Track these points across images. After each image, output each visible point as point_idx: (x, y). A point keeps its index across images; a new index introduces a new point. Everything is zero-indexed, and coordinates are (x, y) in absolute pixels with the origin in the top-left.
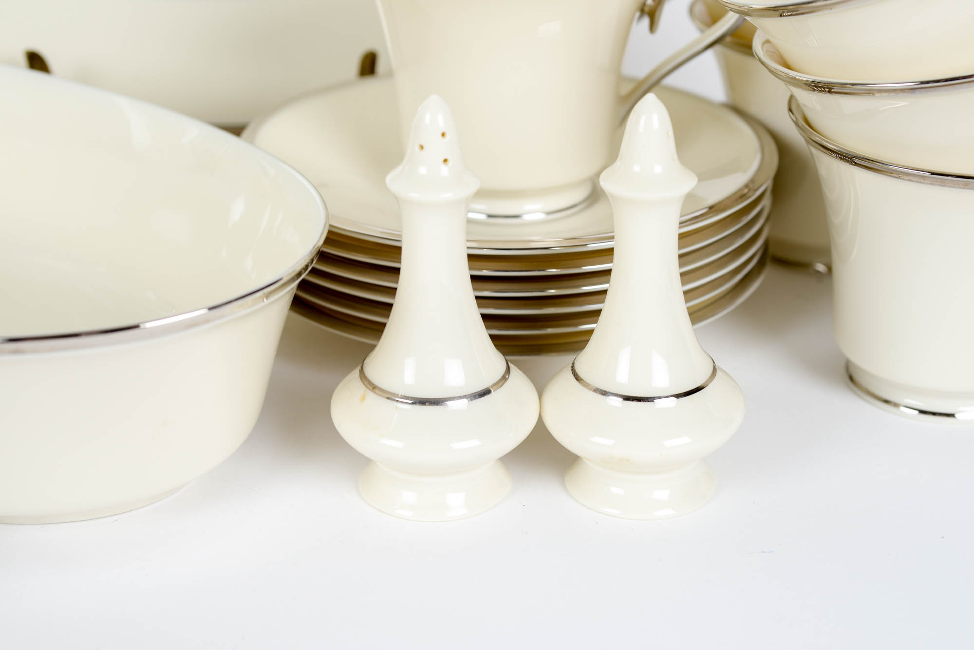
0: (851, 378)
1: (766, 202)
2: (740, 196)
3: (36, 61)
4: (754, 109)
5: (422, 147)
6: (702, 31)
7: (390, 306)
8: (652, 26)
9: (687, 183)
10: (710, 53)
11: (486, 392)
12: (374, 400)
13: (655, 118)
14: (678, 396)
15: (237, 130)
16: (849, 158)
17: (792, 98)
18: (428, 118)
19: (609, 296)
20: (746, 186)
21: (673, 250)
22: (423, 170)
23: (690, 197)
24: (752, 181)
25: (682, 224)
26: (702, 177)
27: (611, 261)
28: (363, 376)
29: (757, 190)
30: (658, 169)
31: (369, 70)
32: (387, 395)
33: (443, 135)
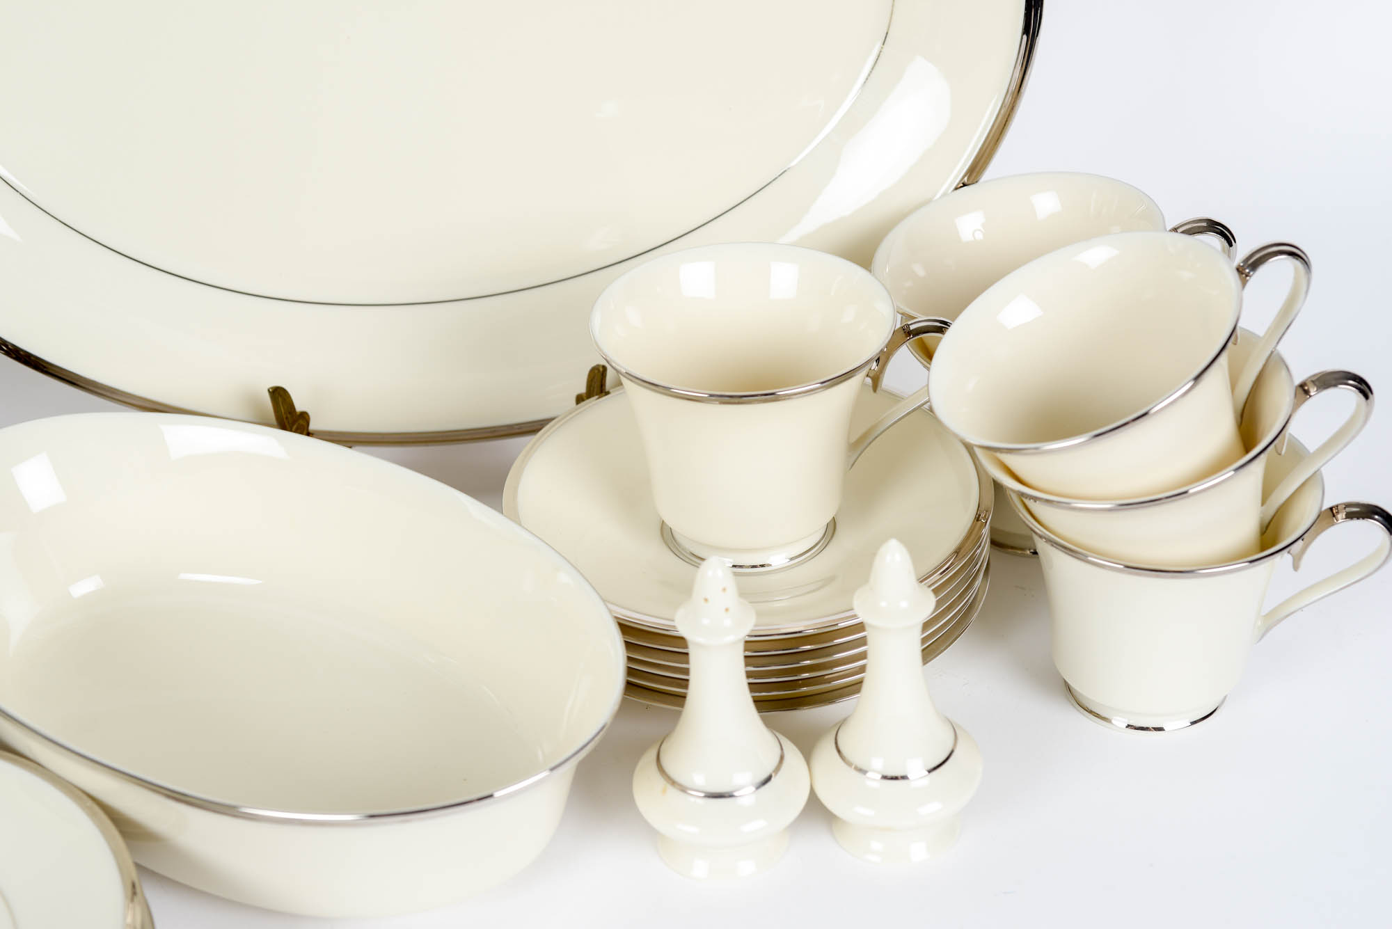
5: (707, 600)
13: (898, 556)
18: (710, 573)
31: (597, 389)
32: (683, 789)
33: (724, 590)
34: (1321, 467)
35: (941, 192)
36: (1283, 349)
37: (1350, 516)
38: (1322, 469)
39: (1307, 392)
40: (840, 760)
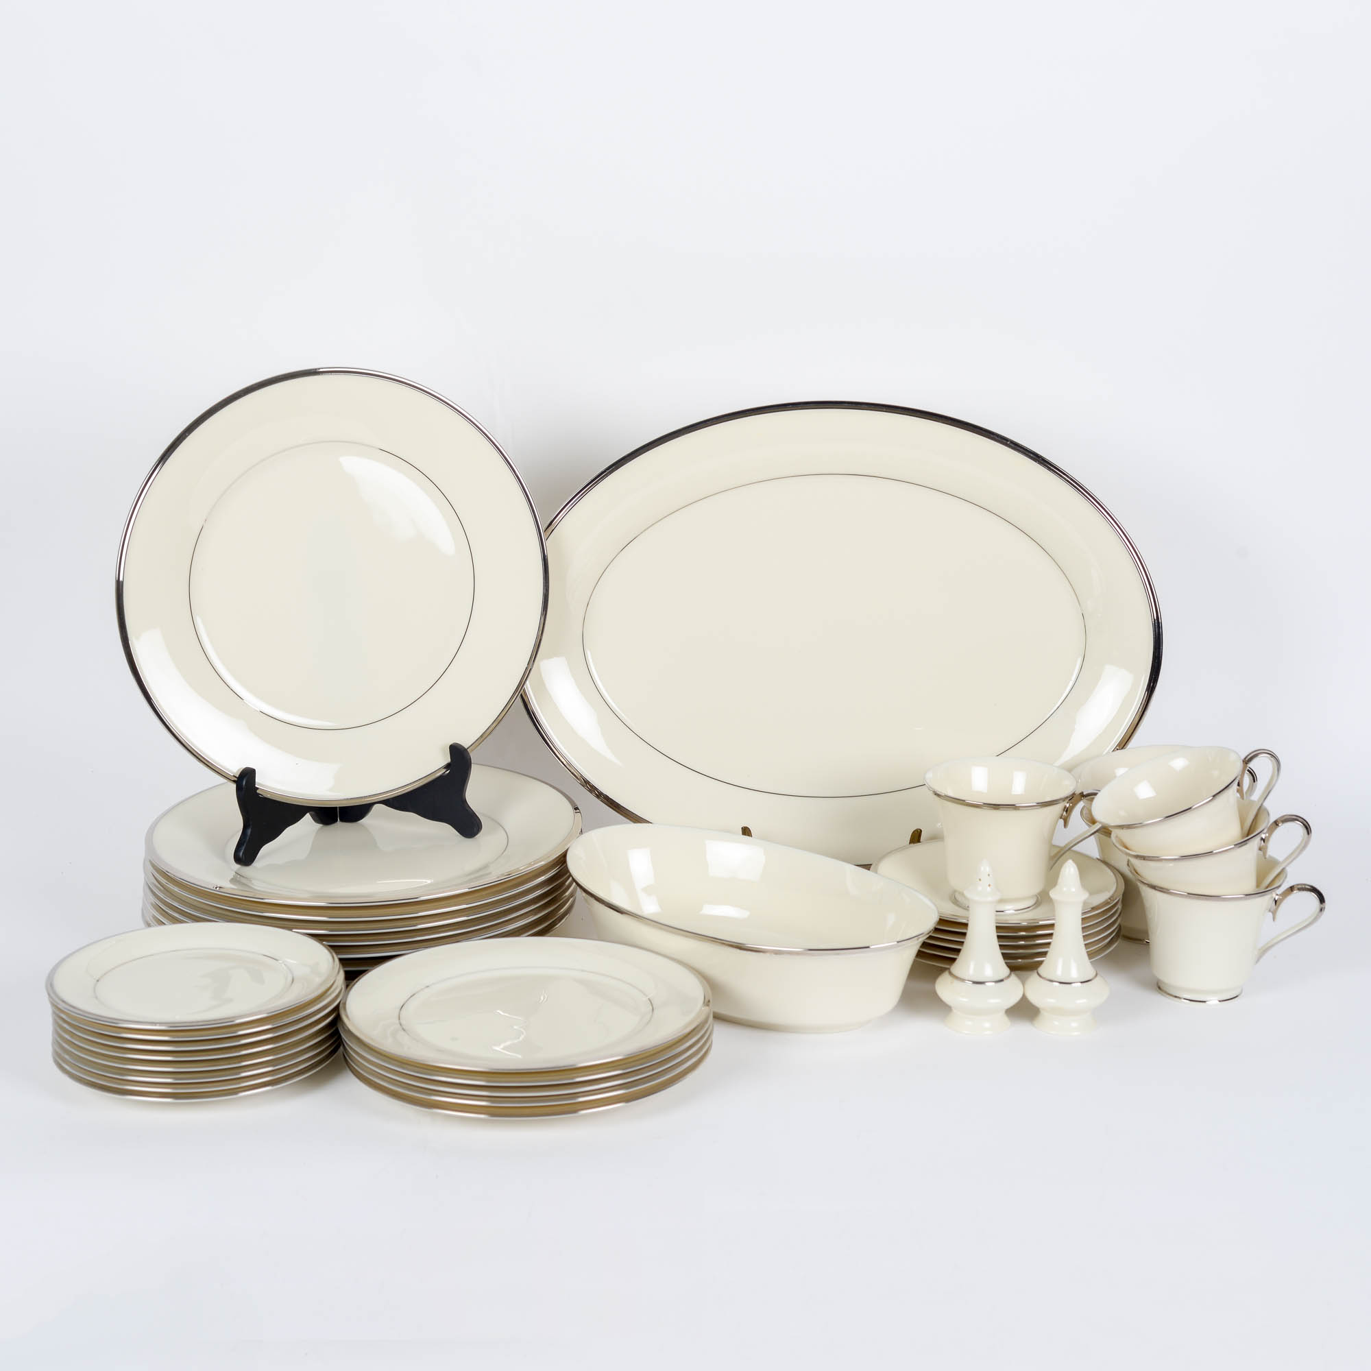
0: (1159, 988)
1: (1119, 906)
2: (1106, 903)
3: (746, 831)
4: (1113, 863)
5: (980, 880)
6: (1090, 826)
7: (963, 942)
8: (1065, 825)
9: (1084, 896)
10: (1093, 836)
11: (1002, 981)
12: (957, 983)
13: (1072, 870)
14: (1082, 982)
15: (867, 867)
16: (1154, 887)
17: (1128, 861)
18: (982, 869)
19: (1051, 946)
20: (1110, 899)
21: (1079, 926)
22: (980, 888)
23: (1085, 903)
24: (1112, 897)
25: (1083, 914)
26: (1091, 894)
27: (1053, 929)
28: (951, 973)
29: (1114, 901)
30: (1073, 890)
31: (916, 839)
32: (963, 980)
33: (989, 875)
34: (1287, 866)
35: (1106, 752)
36: (1266, 804)
37: (1299, 889)
38: (1287, 868)
39: (1277, 825)
40: (1038, 977)
